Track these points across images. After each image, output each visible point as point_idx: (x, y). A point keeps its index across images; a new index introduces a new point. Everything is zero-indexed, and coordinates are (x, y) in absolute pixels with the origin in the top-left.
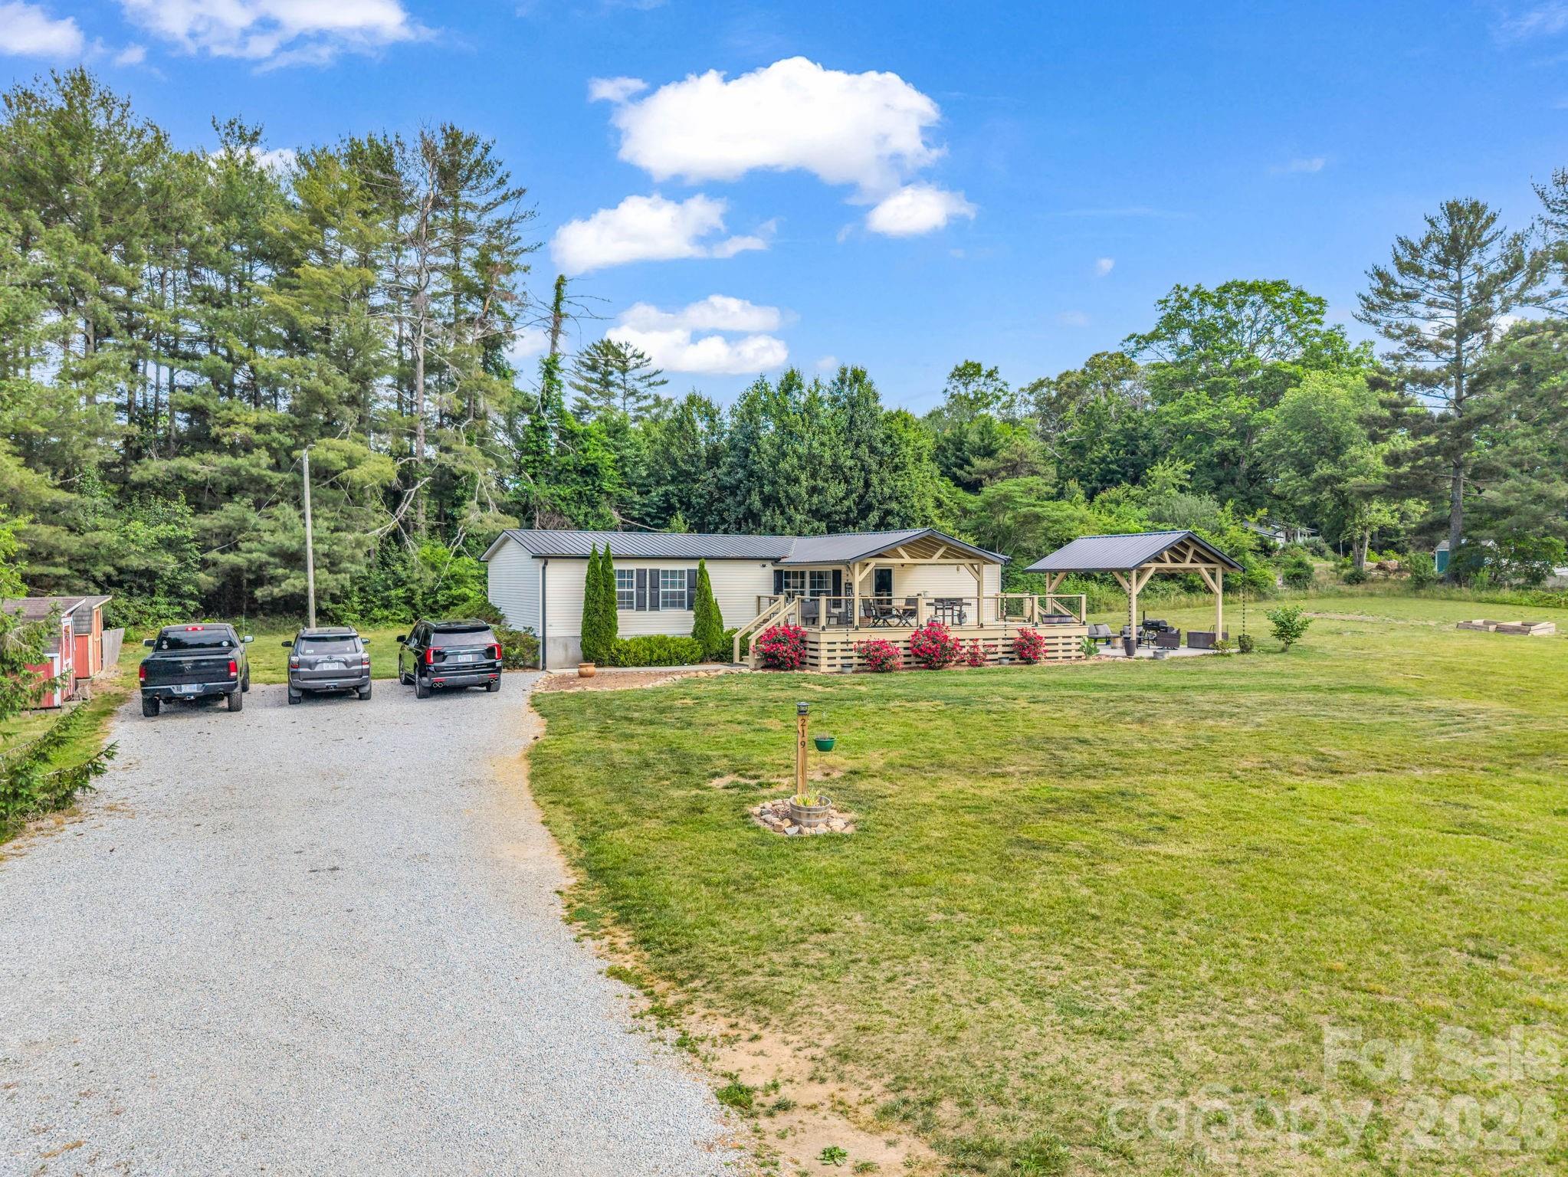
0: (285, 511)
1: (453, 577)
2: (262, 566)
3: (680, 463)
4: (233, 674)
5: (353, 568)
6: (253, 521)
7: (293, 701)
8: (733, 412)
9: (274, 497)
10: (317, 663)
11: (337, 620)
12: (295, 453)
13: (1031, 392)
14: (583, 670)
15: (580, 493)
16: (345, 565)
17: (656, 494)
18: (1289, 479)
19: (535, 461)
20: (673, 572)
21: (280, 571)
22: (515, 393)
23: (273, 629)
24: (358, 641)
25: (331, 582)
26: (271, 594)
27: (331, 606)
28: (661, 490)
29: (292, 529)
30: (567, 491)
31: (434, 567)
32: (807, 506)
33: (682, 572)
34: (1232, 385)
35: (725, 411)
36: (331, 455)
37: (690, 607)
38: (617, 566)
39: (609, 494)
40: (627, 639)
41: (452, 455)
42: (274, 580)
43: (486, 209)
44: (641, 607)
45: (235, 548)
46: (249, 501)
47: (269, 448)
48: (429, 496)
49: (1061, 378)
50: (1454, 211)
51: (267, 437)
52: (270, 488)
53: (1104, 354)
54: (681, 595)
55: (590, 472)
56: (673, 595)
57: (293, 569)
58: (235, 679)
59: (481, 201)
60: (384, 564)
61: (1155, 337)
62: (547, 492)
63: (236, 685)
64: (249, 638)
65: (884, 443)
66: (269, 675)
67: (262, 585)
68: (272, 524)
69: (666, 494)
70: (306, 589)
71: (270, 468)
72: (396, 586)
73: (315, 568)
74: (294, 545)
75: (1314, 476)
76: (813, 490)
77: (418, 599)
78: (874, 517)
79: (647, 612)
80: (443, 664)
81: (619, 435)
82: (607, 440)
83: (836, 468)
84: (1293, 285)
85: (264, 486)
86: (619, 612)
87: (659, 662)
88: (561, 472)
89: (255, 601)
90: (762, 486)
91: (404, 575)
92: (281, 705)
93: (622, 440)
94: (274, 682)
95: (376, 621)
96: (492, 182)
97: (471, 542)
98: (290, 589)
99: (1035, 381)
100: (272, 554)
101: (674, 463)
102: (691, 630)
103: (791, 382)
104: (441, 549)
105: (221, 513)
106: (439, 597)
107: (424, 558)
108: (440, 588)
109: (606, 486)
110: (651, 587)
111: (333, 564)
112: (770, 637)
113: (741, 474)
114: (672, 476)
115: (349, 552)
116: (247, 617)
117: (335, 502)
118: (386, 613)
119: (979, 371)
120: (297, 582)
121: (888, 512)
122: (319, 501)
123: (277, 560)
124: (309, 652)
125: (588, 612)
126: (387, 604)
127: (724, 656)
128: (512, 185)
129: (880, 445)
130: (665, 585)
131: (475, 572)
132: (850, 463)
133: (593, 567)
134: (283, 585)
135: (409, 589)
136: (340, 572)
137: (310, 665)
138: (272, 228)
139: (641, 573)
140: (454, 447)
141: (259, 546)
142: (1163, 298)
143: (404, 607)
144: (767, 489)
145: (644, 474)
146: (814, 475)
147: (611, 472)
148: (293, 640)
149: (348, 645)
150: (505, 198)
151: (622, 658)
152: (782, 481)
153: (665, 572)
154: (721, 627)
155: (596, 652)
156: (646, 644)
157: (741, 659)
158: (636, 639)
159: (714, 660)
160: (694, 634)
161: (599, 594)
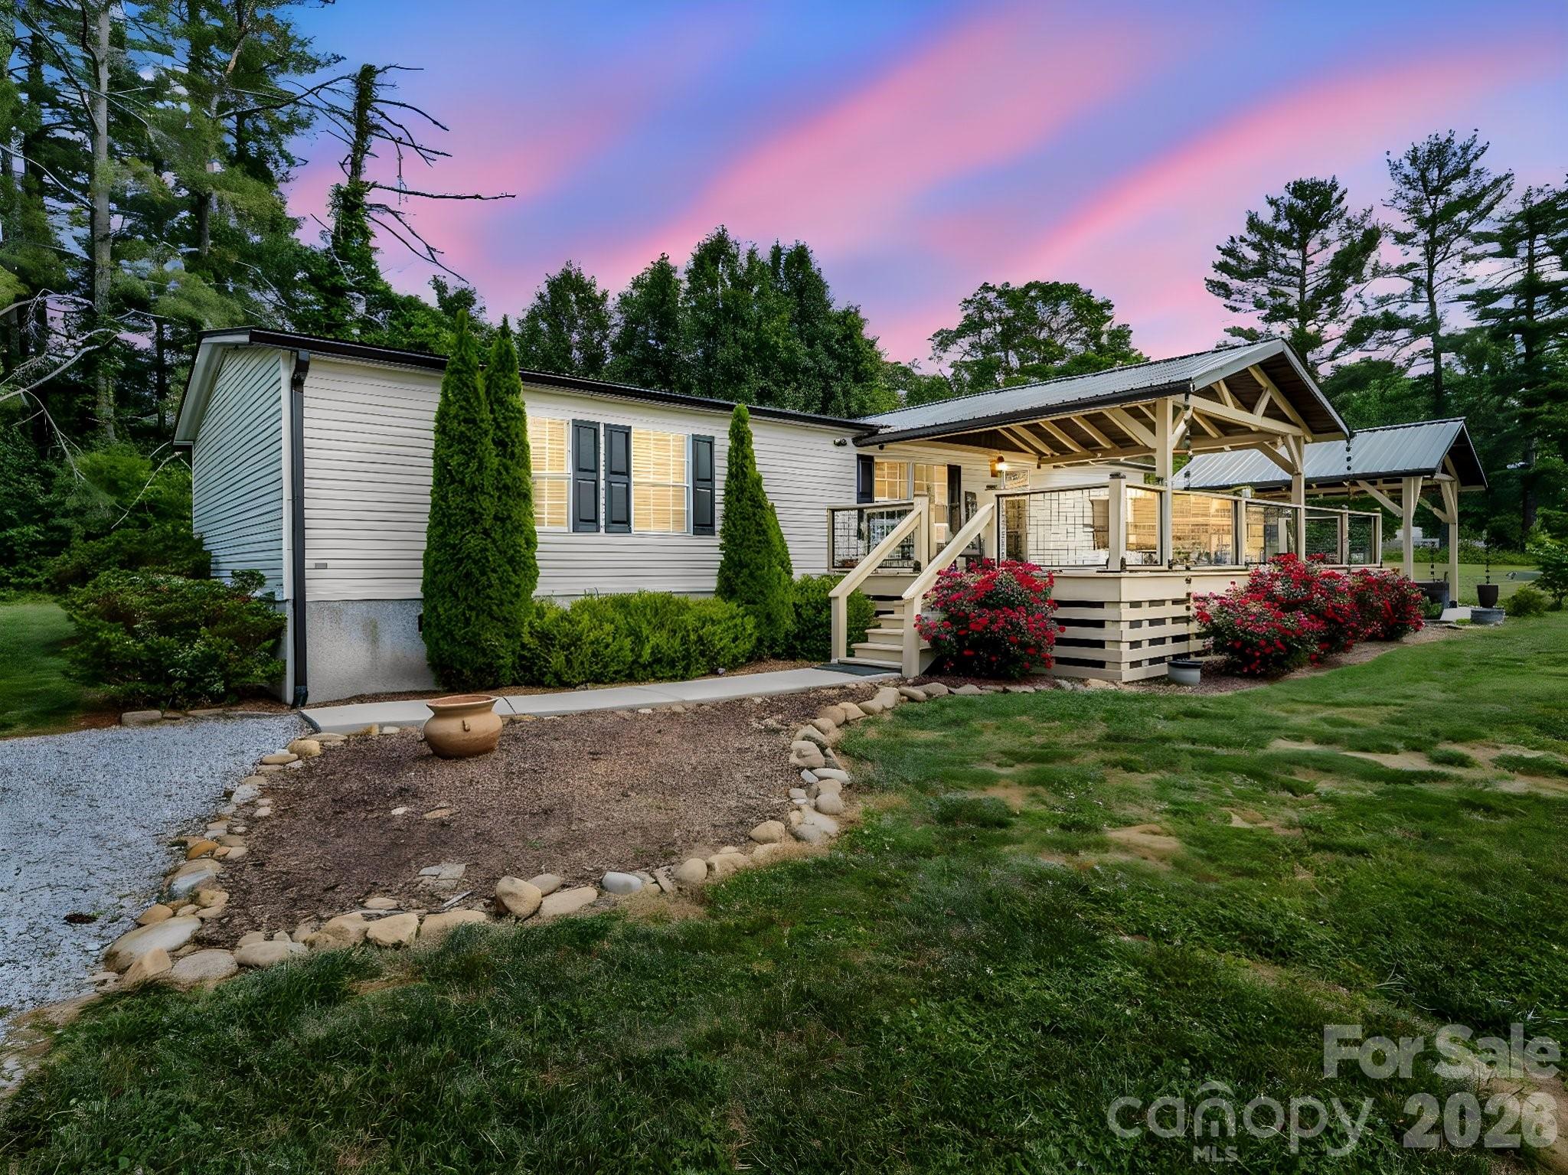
20: (662, 439)
33: (681, 441)
37: (703, 526)
44: (585, 522)
54: (679, 496)
56: (661, 494)
61: (960, 333)
79: (602, 537)
84: (1083, 288)
87: (657, 669)
102: (714, 582)
110: (611, 472)
127: (807, 644)
130: (642, 470)
139: (586, 432)
142: (969, 298)
153: (642, 435)
154: (790, 573)
155: (473, 643)
156: (619, 617)
157: (851, 653)
158: (591, 606)
159: (776, 657)
160: (727, 589)
161: (481, 468)
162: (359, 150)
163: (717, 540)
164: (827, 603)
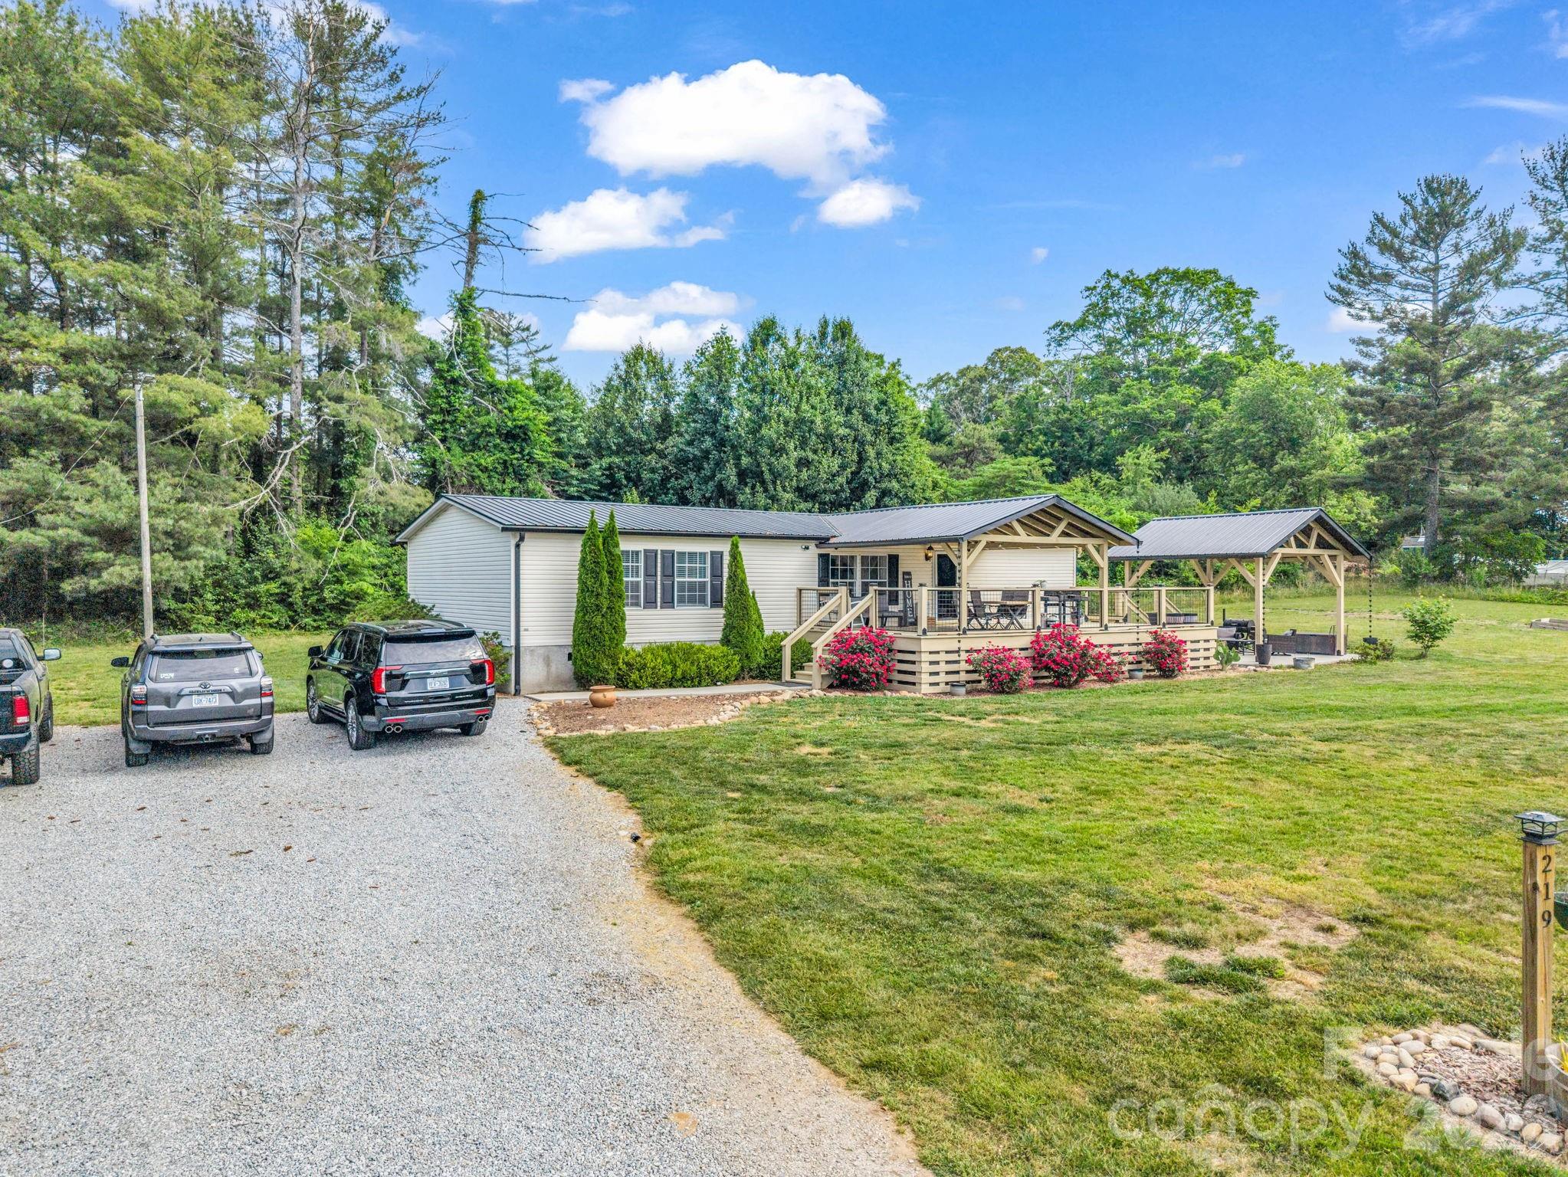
0: (107, 472)
1: (344, 567)
2: (71, 548)
3: (630, 430)
4: (22, 720)
5: (209, 552)
6: (58, 486)
7: (133, 761)
8: (688, 370)
9: (88, 453)
10: (179, 696)
11: (182, 625)
12: (123, 393)
13: (929, 388)
14: (599, 696)
15: (505, 462)
16: (196, 548)
17: (597, 466)
18: (1249, 471)
19: (444, 421)
20: (692, 555)
21: (100, 556)
22: (415, 338)
23: (88, 638)
24: (254, 656)
25: (176, 571)
26: (87, 588)
27: (173, 605)
28: (605, 462)
29: (118, 497)
30: (487, 460)
31: (318, 554)
32: (794, 483)
33: (703, 555)
34: (1173, 373)
35: (679, 367)
36: (175, 397)
37: (716, 602)
38: (626, 545)
39: (541, 465)
40: (639, 649)
41: (345, 405)
42: (91, 569)
43: (373, 110)
44: (650, 603)
45: (32, 522)
46: (53, 454)
47: (84, 384)
48: (307, 462)
49: (962, 373)
50: (1432, 187)
51: (81, 368)
52: (83, 441)
53: (1006, 349)
54: (703, 585)
55: (517, 436)
56: (692, 587)
57: (119, 552)
58: (26, 727)
59: (371, 98)
60: (248, 549)
61: (1081, 325)
62: (464, 461)
63: (29, 737)
64: (53, 653)
65: (878, 409)
66: (85, 710)
67: (71, 576)
68: (88, 490)
69: (610, 468)
70: (139, 581)
71: (82, 411)
72: (266, 578)
73: (152, 552)
74: (122, 518)
75: (1276, 468)
76: (803, 463)
77: (296, 597)
78: (871, 496)
79: (659, 611)
80: (403, 694)
81: (551, 392)
82: (537, 397)
83: (827, 437)
84: (1223, 274)
85: (75, 436)
86: (629, 612)
87: (684, 681)
88: (479, 436)
89: (60, 598)
90: (738, 458)
91: (277, 564)
92: (113, 769)
93: (555, 399)
94: (95, 723)
95: (237, 626)
96: (382, 76)
97: (364, 522)
98: (116, 581)
99: (934, 376)
100: (87, 532)
101: (621, 430)
102: (719, 636)
103: (766, 332)
104: (327, 531)
105: (10, 473)
106: (326, 594)
107: (304, 542)
108: (327, 582)
109: (538, 455)
110: (664, 575)
111: (178, 547)
112: (843, 643)
113: (708, 442)
114: (618, 445)
115: (201, 531)
116: (48, 621)
117: (180, 463)
118: (252, 615)
119: (883, 362)
120: (126, 571)
121: (885, 493)
122: (158, 463)
123: (95, 540)
124: (164, 678)
125: (583, 609)
126: (253, 603)
127: (769, 671)
128: (408, 82)
129: (874, 412)
130: (682, 573)
131: (376, 561)
132: (842, 431)
133: (590, 544)
134: (105, 575)
135: (285, 584)
136: (188, 558)
137: (167, 700)
138: (87, 84)
139: (651, 555)
140: (347, 394)
141: (67, 520)
142: (1091, 285)
143: (277, 607)
144: (745, 461)
145: (584, 441)
146: (803, 443)
147: (544, 437)
148: (131, 655)
149: (237, 663)
150: (399, 98)
151: (635, 676)
152: (765, 451)
153: (682, 554)
154: (762, 631)
155: (597, 668)
156: (665, 655)
157: (793, 676)
158: (651, 649)
159: (753, 678)
160: (726, 641)
161: (601, 584)
162: (471, 262)
163: (722, 611)
164: (780, 649)
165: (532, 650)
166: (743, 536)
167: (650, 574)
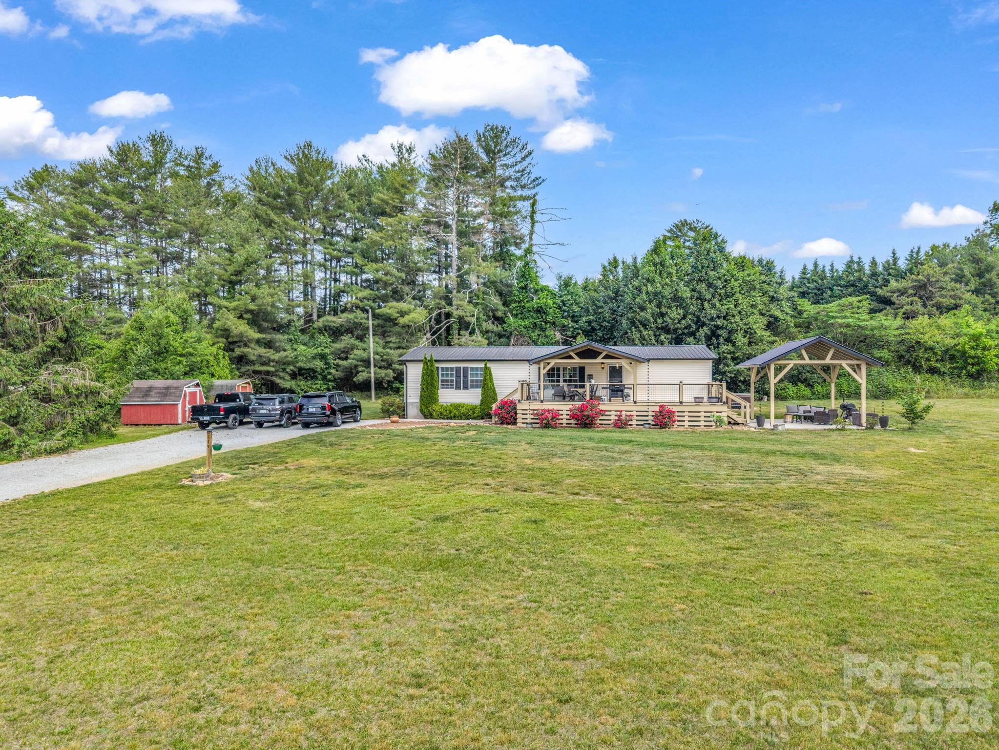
2: (356, 366)
14: (393, 419)
15: (535, 323)
21: (361, 369)
26: (359, 380)
28: (586, 319)
30: (526, 323)
36: (390, 311)
38: (439, 365)
40: (445, 404)
42: (360, 373)
44: (458, 387)
45: (346, 358)
54: (479, 381)
55: (540, 311)
56: (475, 381)
57: (366, 368)
62: (517, 324)
63: (226, 418)
67: (356, 375)
69: (589, 321)
70: (370, 378)
73: (374, 367)
74: (367, 356)
79: (460, 390)
80: (303, 412)
87: (454, 417)
100: (359, 361)
109: (549, 318)
110: (464, 377)
120: (367, 374)
123: (360, 364)
130: (471, 376)
133: (425, 366)
134: (363, 375)
137: (256, 410)
139: (458, 369)
145: (577, 310)
149: (272, 402)
151: (435, 415)
153: (470, 368)
165: (412, 404)
166: (489, 361)
167: (458, 376)
